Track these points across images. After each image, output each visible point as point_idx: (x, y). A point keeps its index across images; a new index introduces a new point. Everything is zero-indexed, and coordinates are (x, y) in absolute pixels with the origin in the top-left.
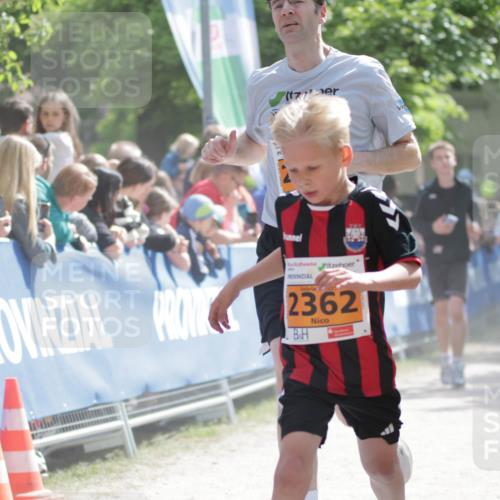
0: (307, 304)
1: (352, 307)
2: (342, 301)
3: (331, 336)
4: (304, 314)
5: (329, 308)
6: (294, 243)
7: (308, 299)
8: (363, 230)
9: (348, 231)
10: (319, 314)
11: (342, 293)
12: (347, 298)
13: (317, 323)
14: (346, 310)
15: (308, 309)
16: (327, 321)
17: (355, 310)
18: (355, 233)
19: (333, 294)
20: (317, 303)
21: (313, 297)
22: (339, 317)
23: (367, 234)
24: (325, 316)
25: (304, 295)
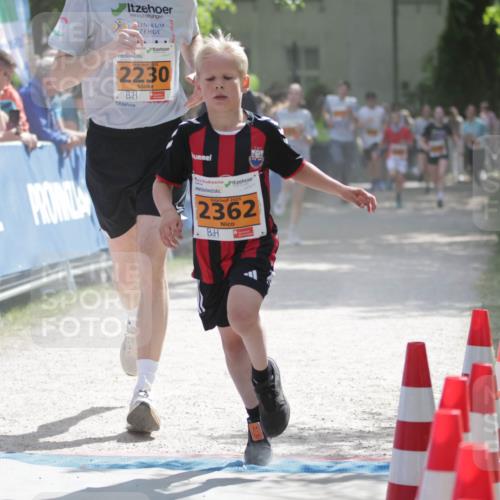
0: (216, 211)
1: (252, 212)
2: (244, 209)
3: (236, 236)
4: (215, 218)
5: (234, 214)
6: (205, 162)
7: (217, 208)
8: (262, 152)
9: (253, 151)
10: (227, 219)
11: (245, 203)
12: (248, 206)
13: (225, 226)
14: (247, 215)
15: (218, 215)
16: (233, 224)
17: (255, 215)
18: (257, 154)
19: (237, 203)
20: (225, 211)
21: (221, 207)
22: (242, 221)
23: (265, 155)
24: (231, 221)
25: (214, 204)
